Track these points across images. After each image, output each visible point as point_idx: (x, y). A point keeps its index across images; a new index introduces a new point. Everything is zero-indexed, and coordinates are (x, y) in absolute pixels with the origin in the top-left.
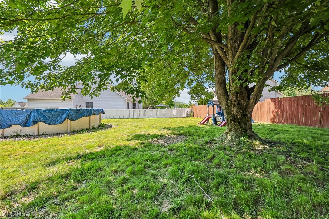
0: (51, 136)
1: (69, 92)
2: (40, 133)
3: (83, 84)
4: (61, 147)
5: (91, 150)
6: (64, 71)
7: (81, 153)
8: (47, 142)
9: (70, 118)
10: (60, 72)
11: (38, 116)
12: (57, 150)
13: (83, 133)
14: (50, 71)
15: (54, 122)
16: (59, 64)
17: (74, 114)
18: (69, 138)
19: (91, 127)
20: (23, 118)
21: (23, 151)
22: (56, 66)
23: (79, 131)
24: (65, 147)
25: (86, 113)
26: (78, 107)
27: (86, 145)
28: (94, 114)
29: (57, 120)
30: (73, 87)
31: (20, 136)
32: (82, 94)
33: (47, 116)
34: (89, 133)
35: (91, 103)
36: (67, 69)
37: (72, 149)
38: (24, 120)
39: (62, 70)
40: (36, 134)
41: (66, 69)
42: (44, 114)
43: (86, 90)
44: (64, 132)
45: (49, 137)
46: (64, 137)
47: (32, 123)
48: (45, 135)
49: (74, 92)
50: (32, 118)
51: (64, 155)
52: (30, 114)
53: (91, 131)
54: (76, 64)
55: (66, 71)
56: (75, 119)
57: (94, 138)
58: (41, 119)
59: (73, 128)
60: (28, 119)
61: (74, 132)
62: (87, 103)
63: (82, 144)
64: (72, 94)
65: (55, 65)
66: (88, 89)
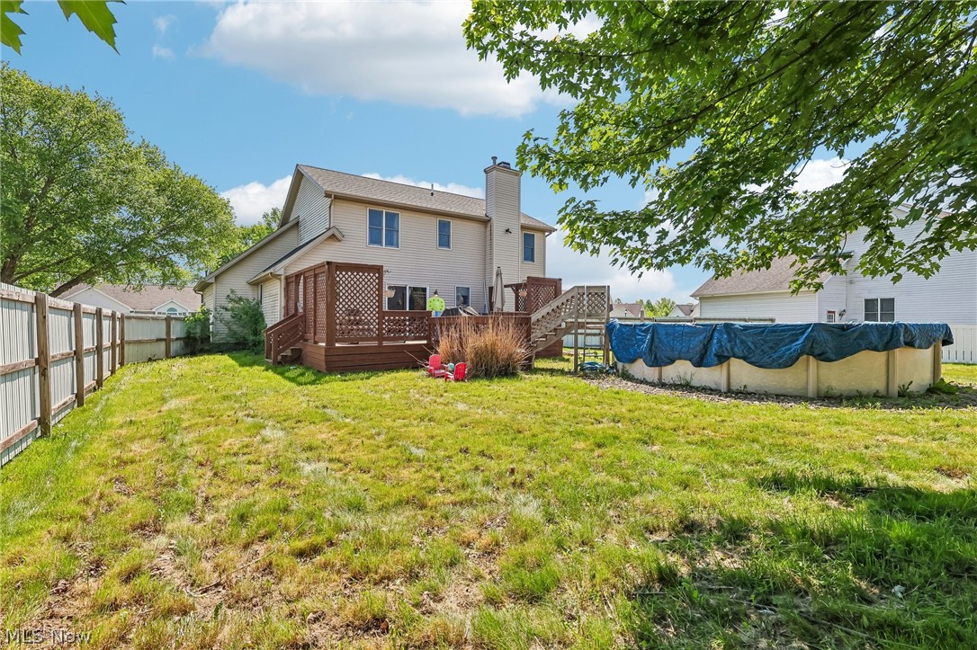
0: (760, 399)
1: (818, 270)
2: (734, 387)
3: (869, 236)
4: (795, 440)
5: (908, 478)
6: (804, 207)
7: (868, 479)
8: (753, 416)
9: (817, 352)
10: (791, 212)
11: (730, 341)
12: (784, 444)
13: (863, 406)
14: (764, 215)
15: (769, 361)
16: (789, 192)
17: (829, 338)
18: (815, 414)
19: (895, 390)
20: (696, 344)
21: (702, 426)
22: (780, 199)
23: (849, 398)
24: (806, 442)
25: (874, 338)
26: (837, 315)
27: (884, 452)
28: (910, 344)
29: (777, 355)
30: (832, 252)
31: (692, 387)
32: (860, 271)
33: (749, 343)
34: (888, 411)
35: (889, 304)
36: (814, 200)
37: (832, 454)
38: (698, 348)
39: (797, 206)
40: (724, 388)
41: (811, 199)
42: (744, 337)
43: (881, 258)
44: (796, 393)
45: (757, 403)
46: (799, 409)
47: (716, 358)
48: (744, 394)
49: (835, 267)
50: (714, 348)
51: (807, 466)
52: (712, 335)
53: (897, 406)
54: (847, 175)
55: (809, 205)
56: (832, 356)
57: (915, 433)
58: (736, 349)
59: (826, 384)
60: (706, 347)
61: (829, 398)
62: (870, 304)
63: (867, 447)
64: (825, 277)
65: (778, 197)
66: (888, 254)
